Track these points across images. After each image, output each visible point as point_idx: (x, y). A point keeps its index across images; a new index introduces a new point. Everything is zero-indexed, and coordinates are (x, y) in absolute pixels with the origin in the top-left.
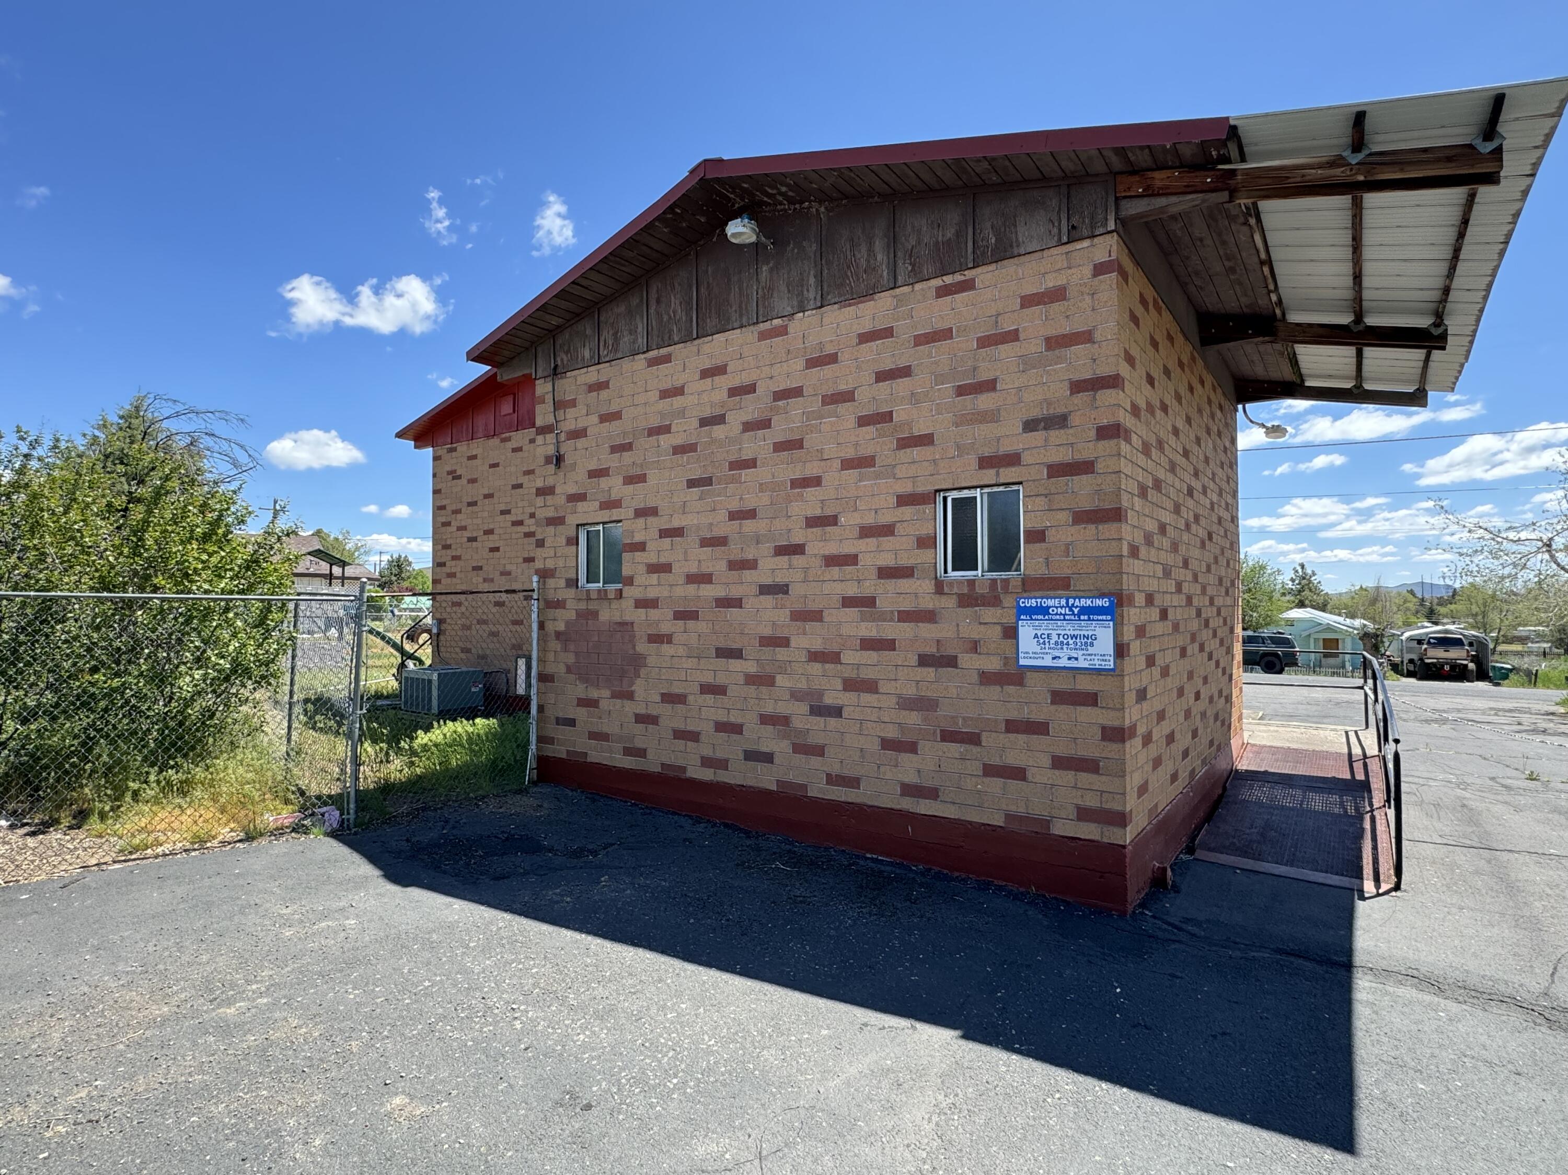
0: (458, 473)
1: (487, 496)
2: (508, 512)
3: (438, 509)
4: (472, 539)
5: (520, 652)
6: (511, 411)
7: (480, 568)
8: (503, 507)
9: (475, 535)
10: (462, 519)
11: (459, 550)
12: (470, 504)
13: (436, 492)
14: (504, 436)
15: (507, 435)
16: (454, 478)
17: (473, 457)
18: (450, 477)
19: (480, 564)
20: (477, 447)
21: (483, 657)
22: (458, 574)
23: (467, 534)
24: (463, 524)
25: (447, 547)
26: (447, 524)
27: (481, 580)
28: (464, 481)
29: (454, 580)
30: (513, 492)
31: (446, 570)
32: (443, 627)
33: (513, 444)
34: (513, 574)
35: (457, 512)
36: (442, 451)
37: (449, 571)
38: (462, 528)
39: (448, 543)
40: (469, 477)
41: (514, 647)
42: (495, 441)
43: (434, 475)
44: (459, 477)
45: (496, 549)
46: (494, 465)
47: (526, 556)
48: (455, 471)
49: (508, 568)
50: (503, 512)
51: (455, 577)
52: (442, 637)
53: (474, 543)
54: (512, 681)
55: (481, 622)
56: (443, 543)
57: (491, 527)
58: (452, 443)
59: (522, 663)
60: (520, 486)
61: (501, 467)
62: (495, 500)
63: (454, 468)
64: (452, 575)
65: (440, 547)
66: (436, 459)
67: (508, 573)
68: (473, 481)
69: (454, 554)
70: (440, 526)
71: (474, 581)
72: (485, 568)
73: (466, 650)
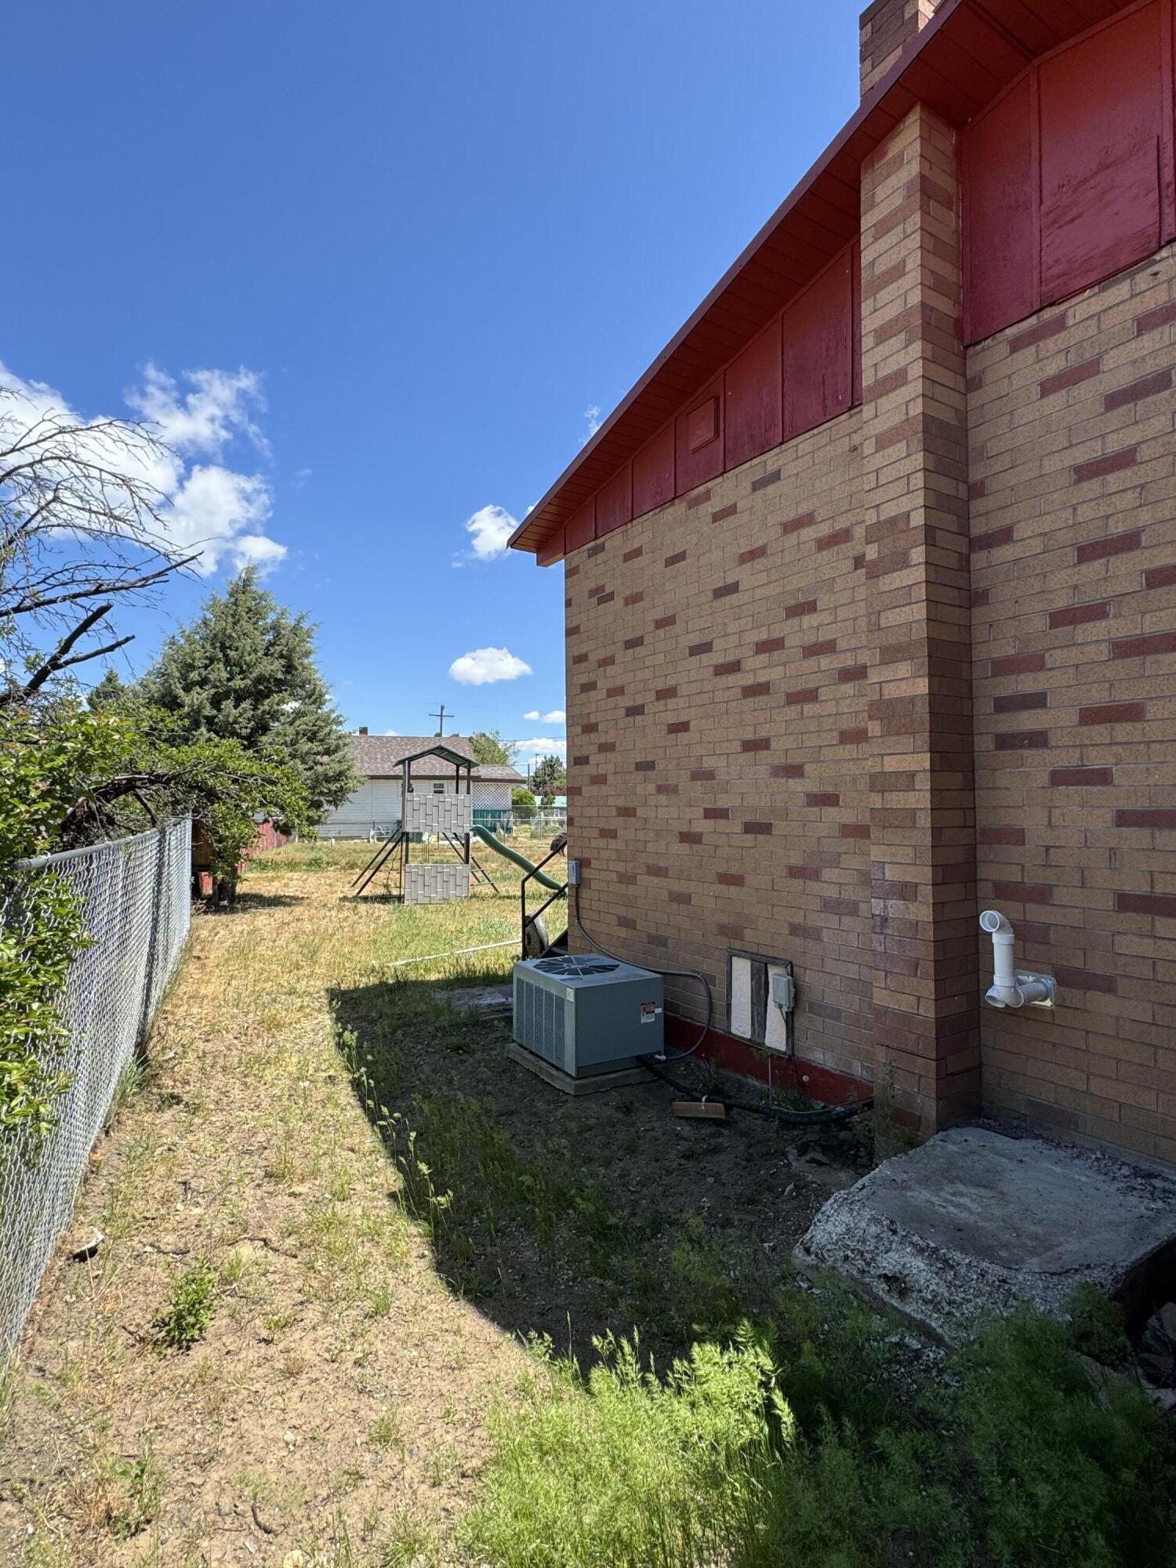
0: (608, 590)
1: (661, 624)
2: (706, 648)
3: (576, 660)
4: (635, 711)
5: (737, 945)
6: (711, 435)
7: (649, 766)
8: (694, 640)
9: (639, 702)
10: (614, 675)
11: (612, 732)
12: (631, 644)
13: (570, 632)
14: (694, 493)
15: (701, 489)
16: (601, 601)
17: (637, 553)
18: (594, 600)
19: (650, 758)
20: (641, 532)
21: (660, 941)
22: (610, 778)
23: (626, 701)
24: (618, 683)
25: (590, 728)
26: (589, 687)
27: (651, 788)
28: (618, 603)
29: (604, 788)
30: (716, 604)
31: (590, 770)
32: (586, 873)
33: (715, 505)
34: (721, 776)
35: (608, 661)
36: (579, 556)
37: (594, 772)
38: (616, 692)
39: (593, 720)
40: (628, 592)
41: (723, 930)
42: (679, 509)
43: (568, 603)
44: (610, 597)
45: (683, 727)
46: (673, 560)
47: (750, 736)
48: (603, 587)
49: (709, 763)
50: (695, 650)
51: (605, 783)
52: (585, 893)
53: (639, 718)
54: (720, 1004)
55: (656, 871)
56: (585, 722)
57: (671, 682)
58: (596, 538)
59: (742, 971)
60: (732, 588)
61: (689, 560)
62: (679, 628)
63: (600, 583)
64: (599, 780)
65: (579, 729)
66: (570, 573)
67: (707, 775)
68: (634, 599)
69: (602, 740)
70: (579, 690)
71: (639, 790)
72: (660, 766)
73: (624, 922)
